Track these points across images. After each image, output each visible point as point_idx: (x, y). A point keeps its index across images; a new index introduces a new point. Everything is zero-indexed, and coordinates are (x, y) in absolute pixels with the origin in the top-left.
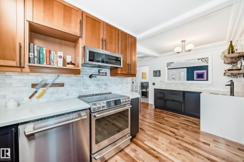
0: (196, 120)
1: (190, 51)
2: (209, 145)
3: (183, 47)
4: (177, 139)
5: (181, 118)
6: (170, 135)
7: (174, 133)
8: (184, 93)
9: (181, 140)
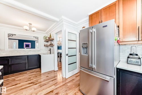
0: (36, 70)
1: (34, 31)
2: (48, 76)
3: (30, 28)
4: (36, 84)
5: (27, 73)
6: (31, 86)
7: (32, 83)
8: (28, 56)
9: (38, 83)
